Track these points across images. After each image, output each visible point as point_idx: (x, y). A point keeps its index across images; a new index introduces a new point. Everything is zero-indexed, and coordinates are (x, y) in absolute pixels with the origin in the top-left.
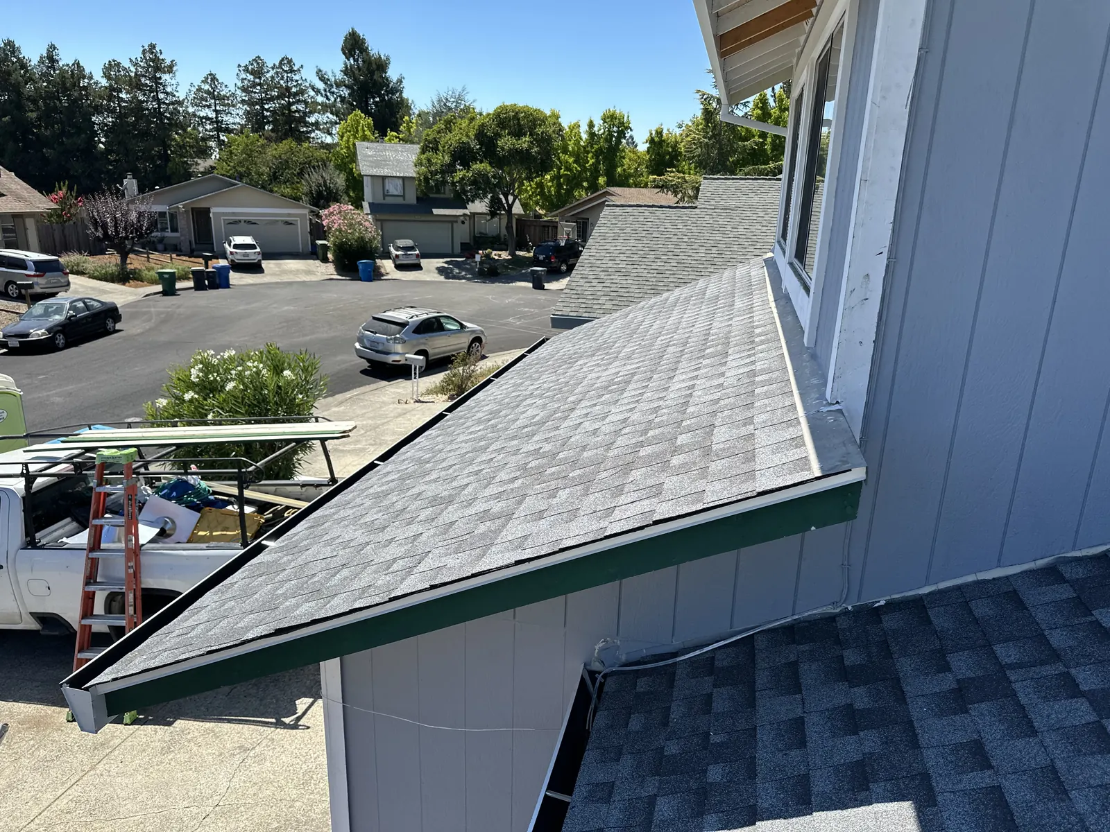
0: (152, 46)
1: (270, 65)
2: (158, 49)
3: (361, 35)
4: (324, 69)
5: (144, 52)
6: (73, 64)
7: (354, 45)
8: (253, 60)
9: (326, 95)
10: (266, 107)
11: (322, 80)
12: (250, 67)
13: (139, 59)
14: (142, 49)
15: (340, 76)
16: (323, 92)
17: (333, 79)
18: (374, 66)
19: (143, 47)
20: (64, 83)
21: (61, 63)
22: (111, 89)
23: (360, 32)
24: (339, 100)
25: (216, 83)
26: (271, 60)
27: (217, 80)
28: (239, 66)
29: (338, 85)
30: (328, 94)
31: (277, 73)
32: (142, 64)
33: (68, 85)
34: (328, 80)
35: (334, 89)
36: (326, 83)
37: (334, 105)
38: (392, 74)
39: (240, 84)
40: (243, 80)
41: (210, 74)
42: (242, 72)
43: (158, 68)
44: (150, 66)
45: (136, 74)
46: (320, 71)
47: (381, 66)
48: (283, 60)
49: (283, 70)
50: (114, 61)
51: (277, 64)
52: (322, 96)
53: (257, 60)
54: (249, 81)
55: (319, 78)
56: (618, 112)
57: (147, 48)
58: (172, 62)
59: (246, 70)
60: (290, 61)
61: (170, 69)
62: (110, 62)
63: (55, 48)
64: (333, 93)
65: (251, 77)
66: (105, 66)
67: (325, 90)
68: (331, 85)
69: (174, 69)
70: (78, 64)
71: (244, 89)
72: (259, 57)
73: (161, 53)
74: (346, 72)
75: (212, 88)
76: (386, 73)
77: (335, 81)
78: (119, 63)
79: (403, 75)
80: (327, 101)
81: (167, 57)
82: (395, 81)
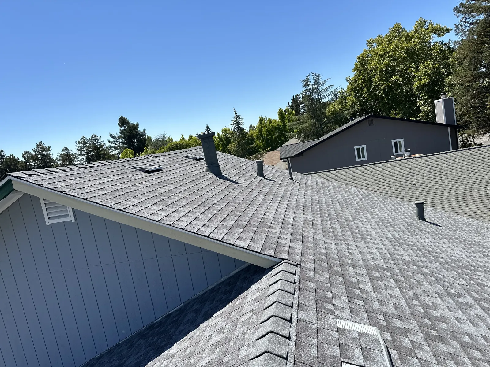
0: (40, 143)
1: (88, 139)
2: (43, 143)
3: (125, 117)
4: (113, 134)
5: (37, 145)
6: (10, 156)
7: (123, 121)
8: (81, 138)
9: (115, 143)
10: (90, 154)
11: (113, 138)
12: (81, 141)
13: (36, 149)
14: (36, 144)
15: (119, 134)
16: (114, 142)
17: (117, 136)
18: (132, 128)
19: (37, 144)
20: (7, 164)
21: (6, 156)
22: (26, 162)
23: (125, 116)
24: (121, 143)
25: (68, 150)
26: (88, 137)
27: (68, 149)
28: (76, 142)
29: (119, 138)
30: (116, 142)
31: (91, 141)
32: (37, 150)
33: (9, 164)
34: (115, 137)
35: (118, 140)
36: (114, 139)
37: (119, 146)
38: (140, 129)
39: (77, 148)
40: (79, 147)
41: (65, 148)
42: (78, 144)
43: (43, 150)
44: (40, 150)
45: (35, 154)
46: (111, 134)
47: (135, 127)
48: (92, 136)
49: (93, 140)
50: (26, 151)
51: (91, 138)
52: (113, 144)
53: (83, 138)
54: (81, 146)
55: (111, 137)
56: (227, 128)
57: (38, 144)
58: (49, 146)
59: (79, 142)
60: (95, 136)
61: (49, 149)
62: (24, 152)
63: (3, 151)
64: (117, 142)
65: (82, 145)
66: (23, 154)
67: (114, 141)
68: (117, 139)
69: (50, 149)
70: (12, 155)
71: (79, 150)
72: (83, 137)
73: (44, 144)
74: (122, 132)
75: (67, 153)
76: (138, 129)
77: (118, 137)
78: (28, 152)
79: (145, 129)
80: (116, 145)
81: (46, 145)
82: (142, 131)
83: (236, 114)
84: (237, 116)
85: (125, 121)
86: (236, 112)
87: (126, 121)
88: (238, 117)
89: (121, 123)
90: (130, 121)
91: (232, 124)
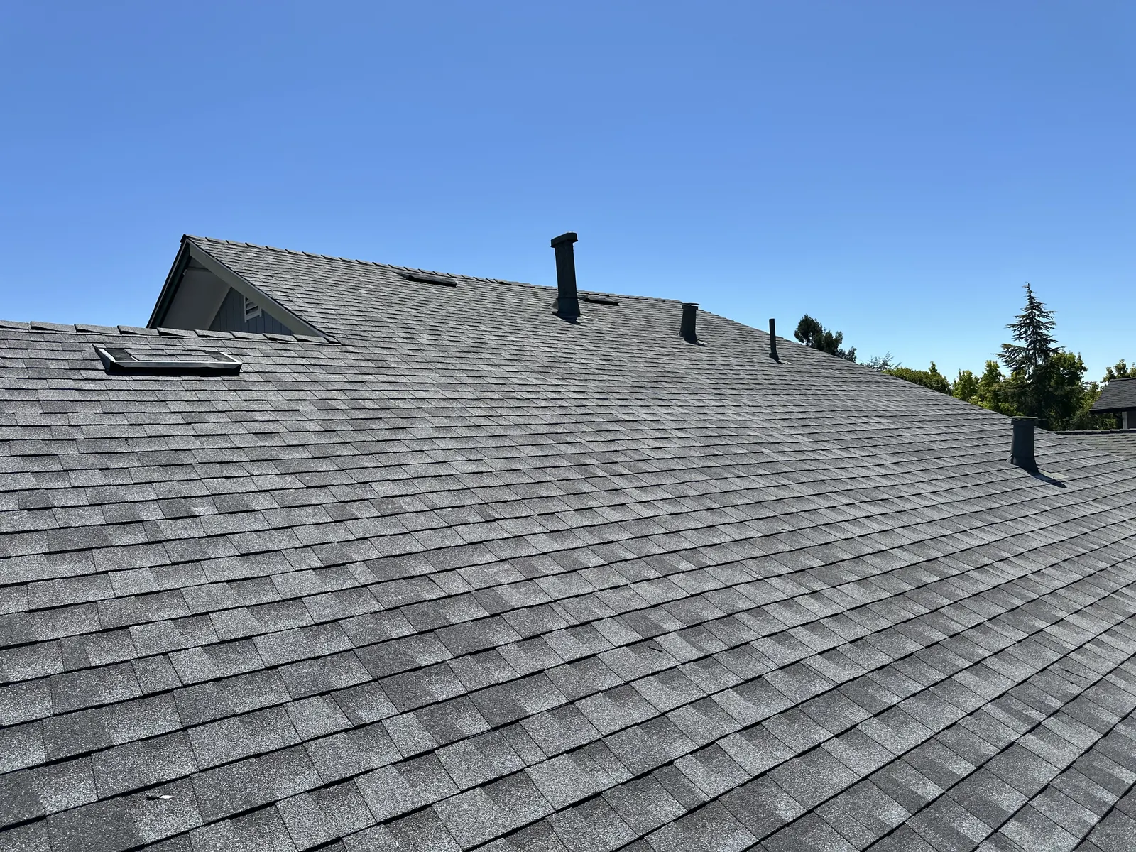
83: (1031, 298)
84: (1033, 305)
85: (812, 326)
86: (1032, 295)
87: (814, 328)
88: (1037, 306)
89: (802, 331)
90: (823, 329)
91: (1013, 326)
